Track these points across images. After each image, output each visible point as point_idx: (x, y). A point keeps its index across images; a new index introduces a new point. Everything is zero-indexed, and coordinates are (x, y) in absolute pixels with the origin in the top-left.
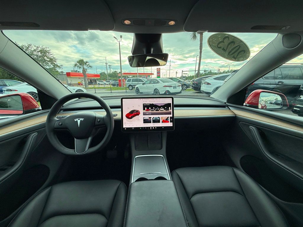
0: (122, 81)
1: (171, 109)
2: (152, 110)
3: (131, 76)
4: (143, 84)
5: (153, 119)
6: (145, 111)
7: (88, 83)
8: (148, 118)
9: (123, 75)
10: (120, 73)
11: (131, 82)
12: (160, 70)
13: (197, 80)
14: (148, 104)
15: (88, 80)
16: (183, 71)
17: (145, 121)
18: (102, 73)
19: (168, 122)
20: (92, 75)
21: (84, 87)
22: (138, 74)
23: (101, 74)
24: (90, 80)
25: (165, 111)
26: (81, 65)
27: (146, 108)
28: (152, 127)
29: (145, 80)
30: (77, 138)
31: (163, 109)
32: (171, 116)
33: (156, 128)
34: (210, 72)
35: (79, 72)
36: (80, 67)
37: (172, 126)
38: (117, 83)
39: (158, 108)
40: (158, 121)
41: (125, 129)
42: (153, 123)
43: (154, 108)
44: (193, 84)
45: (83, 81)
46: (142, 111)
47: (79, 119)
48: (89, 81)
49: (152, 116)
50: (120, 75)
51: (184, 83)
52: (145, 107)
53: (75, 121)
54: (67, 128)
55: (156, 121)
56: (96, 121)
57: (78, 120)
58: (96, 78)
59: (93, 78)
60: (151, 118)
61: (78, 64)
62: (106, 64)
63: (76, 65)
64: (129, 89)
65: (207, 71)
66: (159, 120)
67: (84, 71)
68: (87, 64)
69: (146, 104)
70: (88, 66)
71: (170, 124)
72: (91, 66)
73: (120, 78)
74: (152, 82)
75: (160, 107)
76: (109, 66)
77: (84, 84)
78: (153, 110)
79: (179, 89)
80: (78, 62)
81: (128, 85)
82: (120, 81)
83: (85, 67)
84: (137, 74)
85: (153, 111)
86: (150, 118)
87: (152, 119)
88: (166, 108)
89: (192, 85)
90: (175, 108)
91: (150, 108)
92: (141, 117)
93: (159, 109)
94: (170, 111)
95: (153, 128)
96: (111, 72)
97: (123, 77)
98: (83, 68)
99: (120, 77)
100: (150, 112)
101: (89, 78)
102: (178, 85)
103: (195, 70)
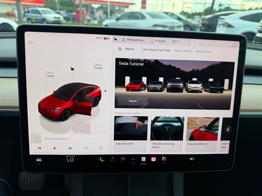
1: (230, 87)
2: (152, 86)
5: (153, 122)
6: (123, 91)
8: (134, 120)
13: (208, 19)
14: (139, 61)
15: (24, 8)
19: (215, 138)
21: (17, 20)
27: (128, 80)
28: (149, 157)
31: (199, 86)
32: (229, 114)
33: (164, 158)
34: (228, 8)
37: (227, 152)
38: (73, 17)
39: (179, 81)
41: (39, 160)
42: (152, 139)
43: (161, 79)
44: (202, 25)
45: (16, 9)
49: (151, 114)
52: (126, 71)
60: (146, 118)
65: (224, 5)
66: (177, 127)
69: (127, 60)
71: (220, 147)
73: (79, 9)
75: (187, 77)
77: (17, 15)
78: (159, 87)
82: (78, 12)
85: (155, 90)
86: (143, 119)
88: (211, 80)
90: (246, 79)
91: (144, 80)
92: (106, 114)
93: (181, 85)
94: (225, 93)
95: (153, 159)
97: (84, 6)
99: (77, 6)
100: (144, 96)
102: (178, 25)
103: (205, 3)
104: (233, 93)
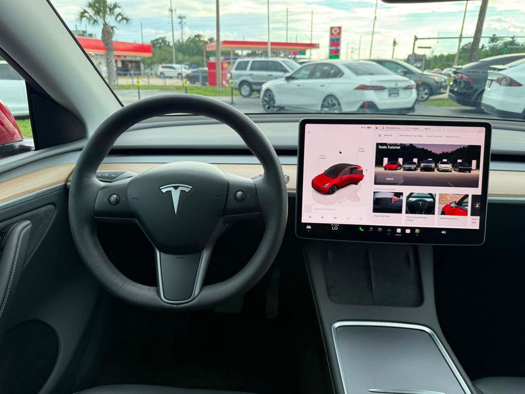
0: (219, 67)
1: (478, 167)
2: (407, 166)
3: (245, 52)
4: (289, 79)
5: (408, 198)
6: (381, 170)
7: (117, 70)
8: (391, 196)
9: (223, 48)
10: (211, 40)
11: (248, 72)
12: (339, 34)
13: (468, 71)
14: (396, 145)
15: (116, 61)
16: (416, 39)
17: (380, 205)
18: (157, 40)
19: (465, 213)
20: (130, 47)
22: (269, 46)
23: (155, 43)
24: (123, 62)
25: (455, 173)
26: (99, 14)
27: (386, 160)
28: (403, 229)
29: (292, 65)
30: (165, 250)
31: (449, 166)
32: (478, 191)
33: (417, 231)
34: (512, 43)
35: (91, 35)
36: (95, 21)
37: (477, 228)
38: (204, 75)
39: (430, 162)
40: (429, 209)
41: (309, 227)
42: (407, 213)
43: (415, 160)
44: (455, 81)
46: (369, 169)
47: (176, 188)
48: (120, 65)
49: (406, 190)
50: (214, 49)
51: (424, 79)
52: (384, 153)
53: (164, 191)
54: (132, 214)
55: (423, 207)
56: (231, 197)
57: (172, 189)
58: (139, 56)
59: (131, 56)
60: (402, 194)
61: (90, 10)
62: (171, 10)
63: (82, 15)
64: (241, 95)
65: (502, 38)
66: (430, 202)
67: (107, 32)
68: (117, 11)
69: (385, 144)
70: (120, 17)
71: (471, 222)
72: (127, 20)
73: (212, 59)
74: (318, 74)
75: (438, 158)
76: (180, 17)
78: (413, 167)
79: (408, 99)
80: (90, 5)
81: (238, 81)
82: (212, 66)
83: (110, 20)
84: (266, 44)
85: (410, 169)
86: (399, 195)
87: (404, 198)
88: (459, 161)
89: (452, 86)
90: (493, 165)
91: (400, 160)
92: (366, 190)
93: (433, 165)
94: (473, 173)
95: (408, 231)
96: (185, 38)
98: (105, 24)
100: (399, 175)
101: (119, 56)
102: (405, 85)
103: (461, 35)
104: (480, 173)
